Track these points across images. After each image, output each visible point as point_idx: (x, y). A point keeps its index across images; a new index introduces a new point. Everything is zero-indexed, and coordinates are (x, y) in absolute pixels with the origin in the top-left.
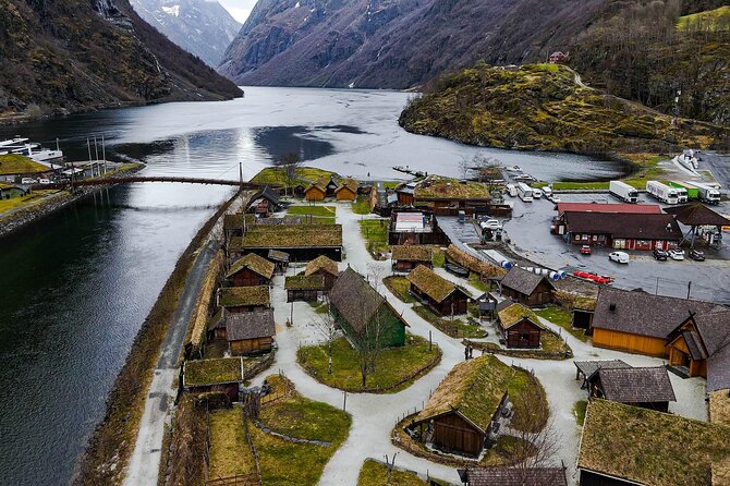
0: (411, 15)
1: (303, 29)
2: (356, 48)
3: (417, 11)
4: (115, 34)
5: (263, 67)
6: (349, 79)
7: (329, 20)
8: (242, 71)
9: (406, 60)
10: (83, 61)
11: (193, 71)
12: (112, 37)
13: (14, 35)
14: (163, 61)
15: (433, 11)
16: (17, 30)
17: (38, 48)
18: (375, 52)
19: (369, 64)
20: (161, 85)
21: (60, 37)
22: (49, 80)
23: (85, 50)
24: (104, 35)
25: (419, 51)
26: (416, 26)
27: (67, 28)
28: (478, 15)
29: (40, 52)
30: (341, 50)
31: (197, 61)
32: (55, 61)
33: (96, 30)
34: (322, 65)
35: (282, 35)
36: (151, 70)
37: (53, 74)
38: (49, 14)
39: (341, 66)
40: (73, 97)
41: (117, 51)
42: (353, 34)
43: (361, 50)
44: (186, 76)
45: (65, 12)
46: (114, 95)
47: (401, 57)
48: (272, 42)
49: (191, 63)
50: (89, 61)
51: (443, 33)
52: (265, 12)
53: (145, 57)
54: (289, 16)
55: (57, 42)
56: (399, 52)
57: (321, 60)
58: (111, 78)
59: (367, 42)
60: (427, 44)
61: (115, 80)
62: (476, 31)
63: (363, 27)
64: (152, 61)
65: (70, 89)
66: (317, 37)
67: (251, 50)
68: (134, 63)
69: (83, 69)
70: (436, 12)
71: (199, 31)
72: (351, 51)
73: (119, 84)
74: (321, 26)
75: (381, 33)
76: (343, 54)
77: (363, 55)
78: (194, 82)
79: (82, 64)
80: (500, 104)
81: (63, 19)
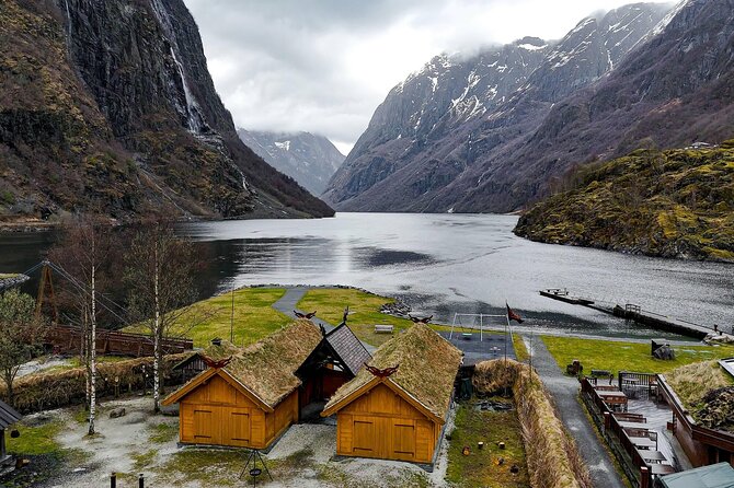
0: (514, 142)
1: (404, 158)
2: (456, 175)
3: (520, 139)
4: (199, 149)
5: (363, 194)
6: (448, 204)
7: (430, 150)
8: (344, 199)
9: (509, 185)
10: (160, 174)
11: (284, 191)
12: (197, 152)
13: (72, 139)
14: (250, 179)
15: (538, 137)
16: (77, 134)
17: (98, 154)
18: (477, 178)
19: (469, 190)
20: (244, 202)
21: (141, 151)
22: (103, 187)
23: (164, 163)
24: (188, 149)
25: (522, 175)
26: (519, 152)
27: (149, 142)
28: (588, 138)
29: (98, 157)
30: (441, 177)
31: (290, 181)
32: (115, 168)
33: (180, 145)
34: (421, 191)
35: (383, 164)
36: (235, 186)
37: (110, 182)
38: (133, 128)
39: (440, 193)
40: (130, 208)
41: (200, 165)
42: (452, 162)
43: (461, 177)
44: (275, 194)
45: (150, 126)
46: (186, 209)
47: (503, 182)
48: (374, 170)
49: (283, 182)
50: (166, 175)
51: (549, 157)
52: (368, 144)
53: (230, 174)
54: (391, 147)
55: (137, 155)
56: (501, 177)
57: (419, 187)
58: (188, 193)
59: (467, 169)
60: (532, 168)
61: (192, 194)
62: (586, 153)
63: (464, 156)
64: (238, 177)
65: (127, 198)
66: (417, 167)
67: (353, 179)
68: (217, 177)
69: (158, 183)
70: (541, 137)
71: (307, 164)
72: (451, 178)
73: (196, 198)
74: (421, 155)
75: (481, 160)
76: (442, 181)
77: (463, 181)
78: (283, 201)
79: (158, 178)
80: (705, 193)
81: (146, 134)
